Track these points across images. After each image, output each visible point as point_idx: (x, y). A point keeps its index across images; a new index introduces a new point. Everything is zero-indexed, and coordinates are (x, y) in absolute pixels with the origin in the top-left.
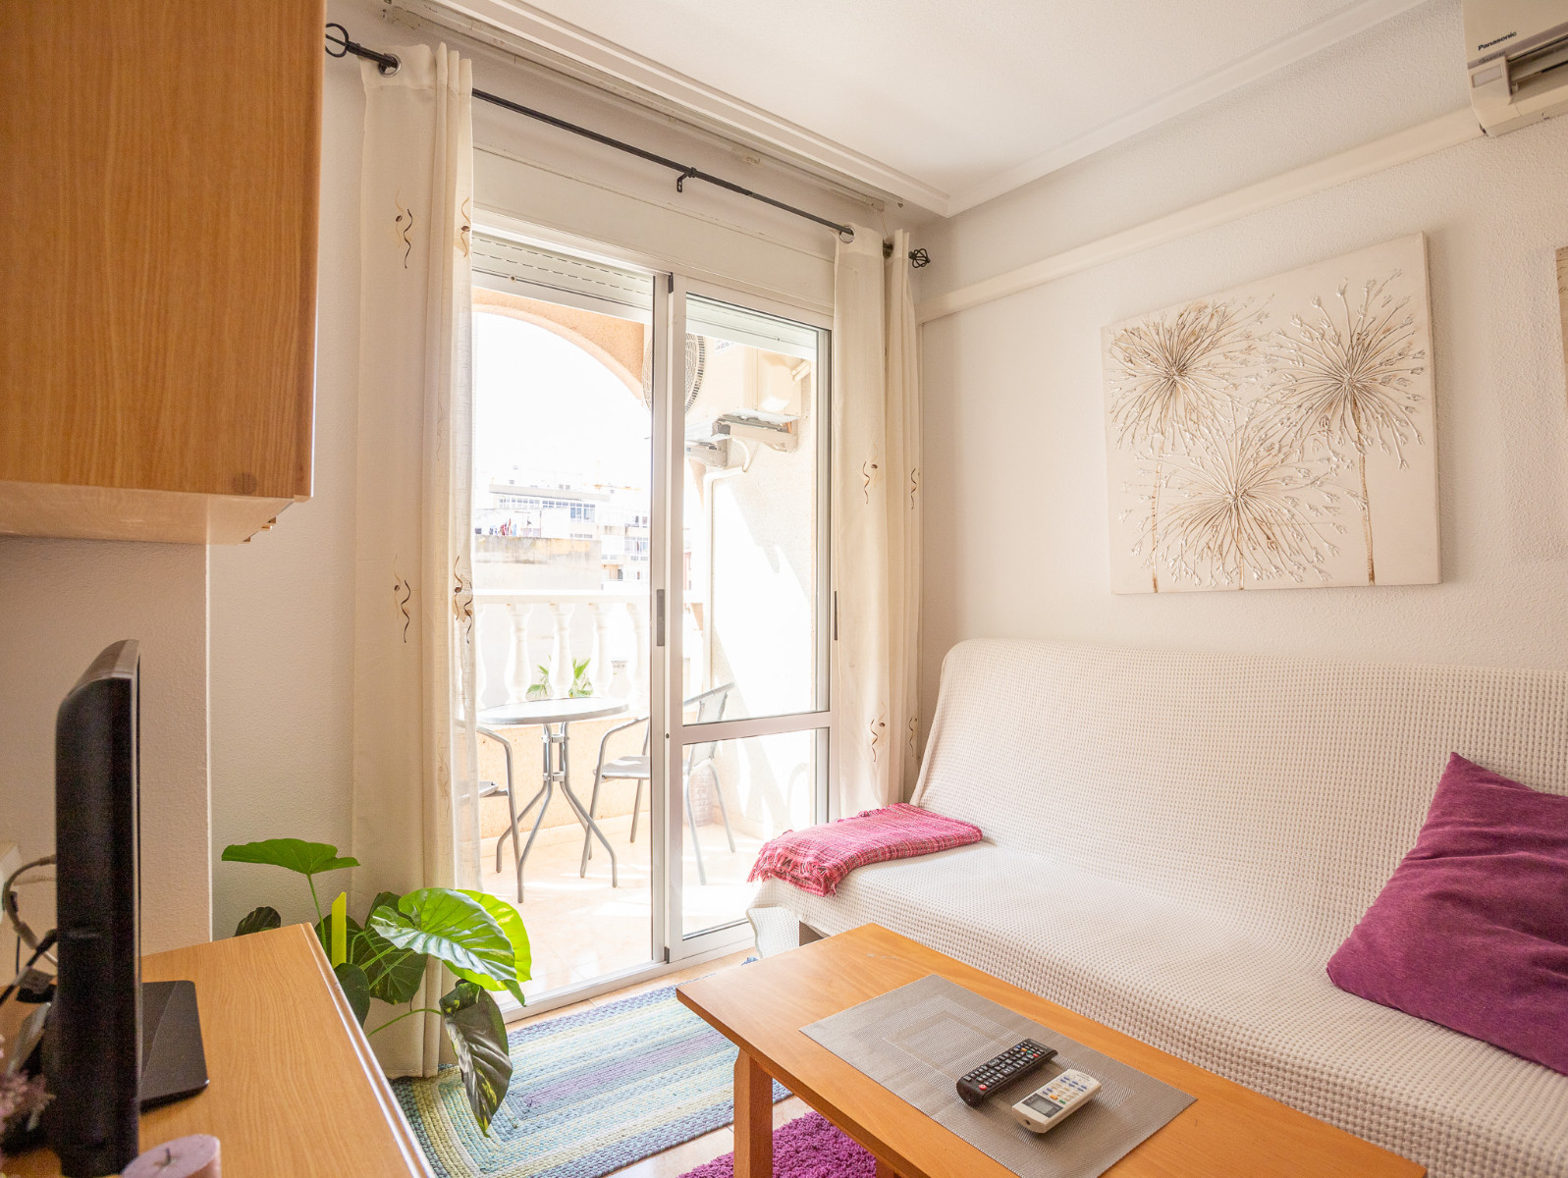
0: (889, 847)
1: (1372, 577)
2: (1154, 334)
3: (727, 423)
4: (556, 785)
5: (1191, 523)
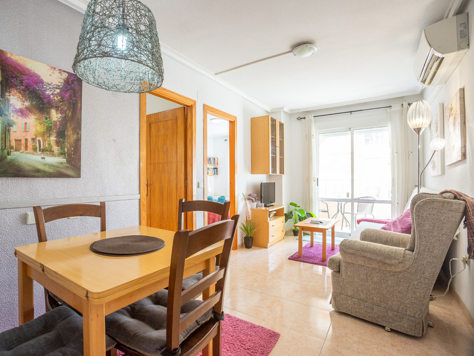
4: (339, 211)
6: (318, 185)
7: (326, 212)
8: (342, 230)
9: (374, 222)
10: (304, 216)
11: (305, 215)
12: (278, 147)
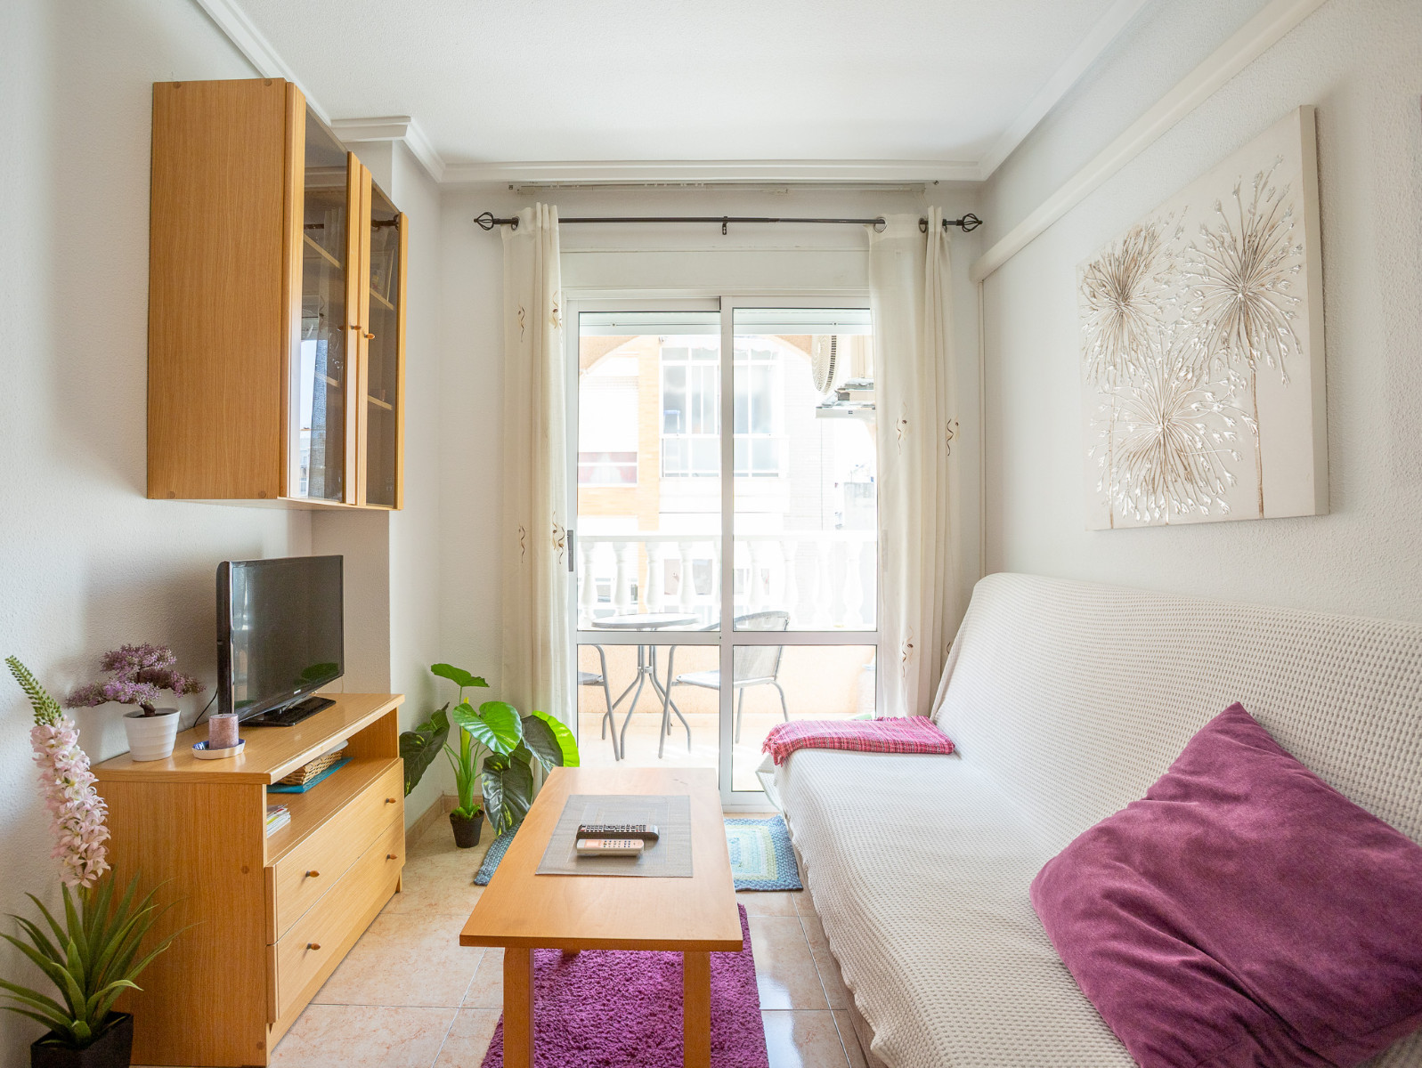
0: (839, 738)
1: (1262, 510)
2: (1108, 265)
3: (846, 391)
4: (647, 676)
5: (1134, 456)
6: (571, 569)
7: (596, 683)
8: (660, 757)
9: (848, 749)
10: (515, 744)
11: (517, 737)
12: (358, 328)
